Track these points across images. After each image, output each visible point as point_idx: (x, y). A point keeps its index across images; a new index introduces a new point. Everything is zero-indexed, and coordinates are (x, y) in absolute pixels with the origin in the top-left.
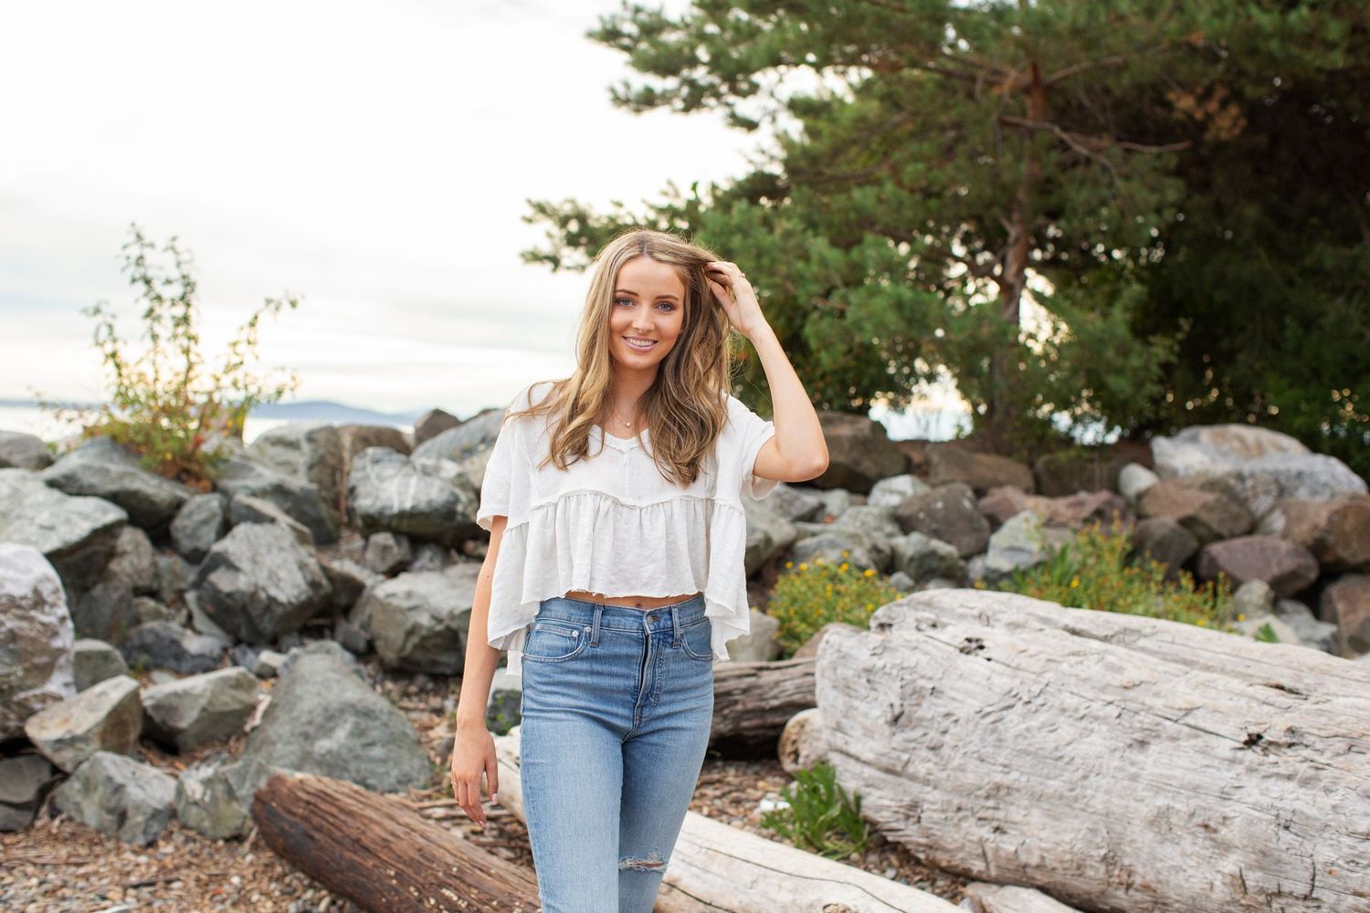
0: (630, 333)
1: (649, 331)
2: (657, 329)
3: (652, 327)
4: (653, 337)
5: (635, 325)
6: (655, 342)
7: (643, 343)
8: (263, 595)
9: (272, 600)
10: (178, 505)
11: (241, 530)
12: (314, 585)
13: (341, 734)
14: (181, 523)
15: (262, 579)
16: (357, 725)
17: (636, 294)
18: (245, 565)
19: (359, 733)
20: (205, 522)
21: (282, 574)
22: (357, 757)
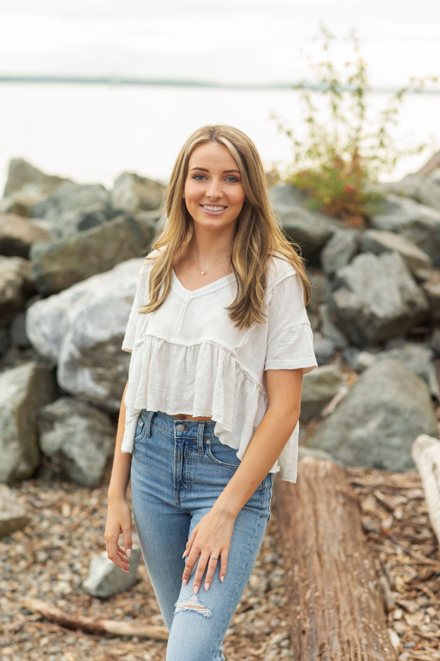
0: (205, 201)
1: (219, 198)
2: (226, 196)
3: (221, 195)
4: (222, 202)
5: (207, 194)
6: (226, 207)
7: (215, 209)
8: (366, 311)
9: (373, 316)
10: (328, 237)
11: (361, 260)
12: (411, 303)
13: (373, 425)
14: (329, 252)
15: (368, 297)
16: (385, 420)
17: (207, 171)
18: (357, 287)
19: (386, 425)
20: (341, 252)
21: (385, 295)
22: (380, 445)
